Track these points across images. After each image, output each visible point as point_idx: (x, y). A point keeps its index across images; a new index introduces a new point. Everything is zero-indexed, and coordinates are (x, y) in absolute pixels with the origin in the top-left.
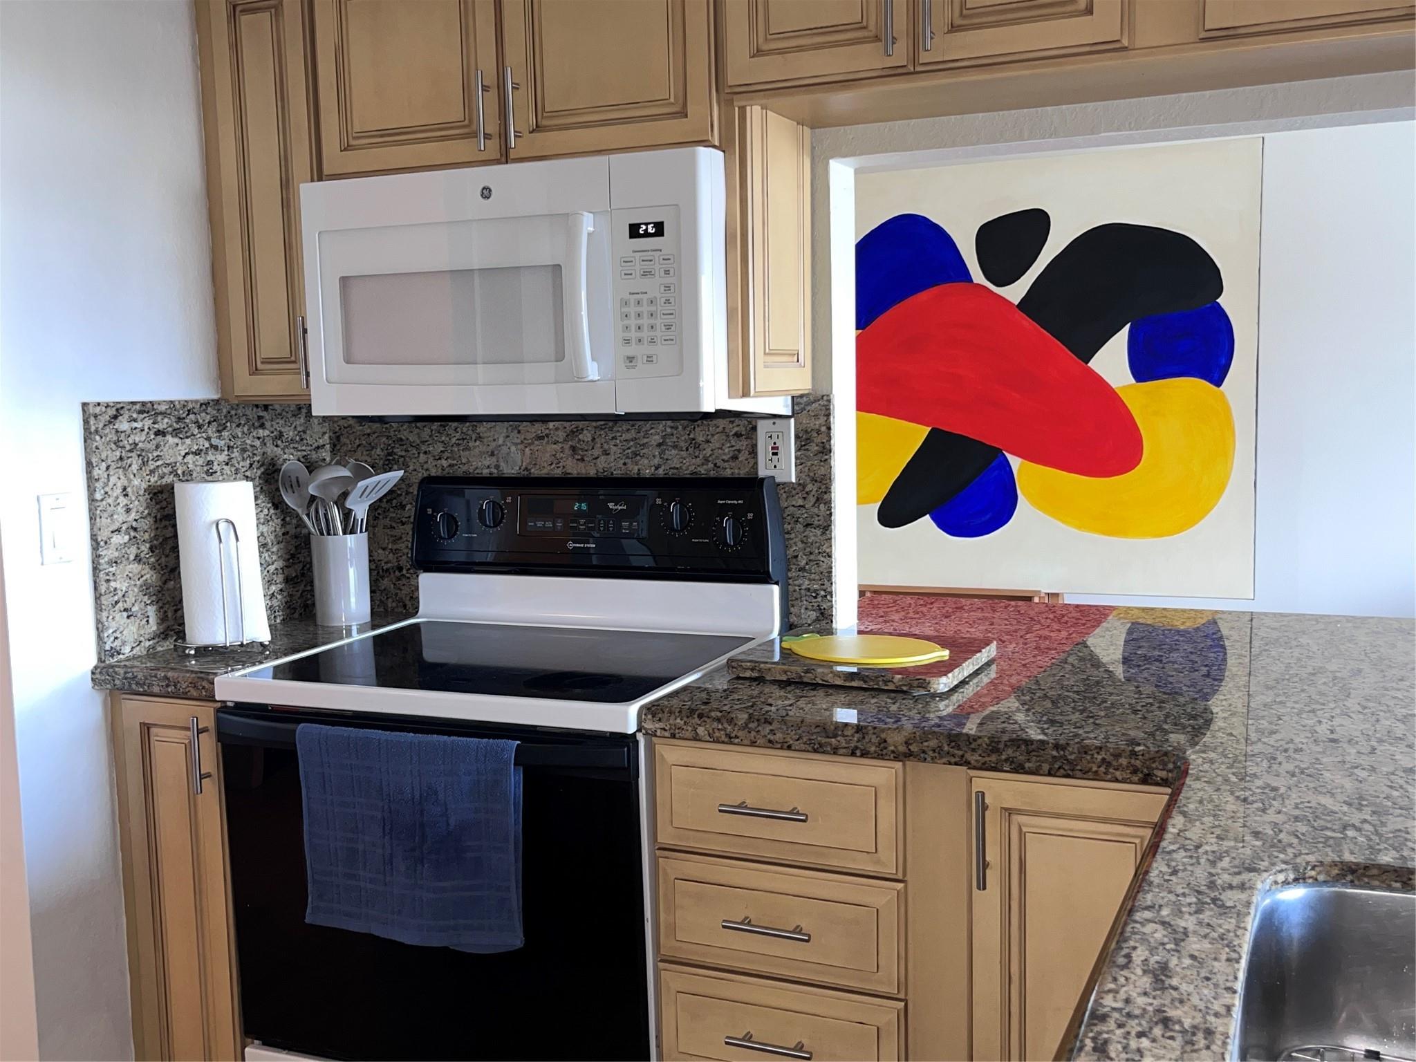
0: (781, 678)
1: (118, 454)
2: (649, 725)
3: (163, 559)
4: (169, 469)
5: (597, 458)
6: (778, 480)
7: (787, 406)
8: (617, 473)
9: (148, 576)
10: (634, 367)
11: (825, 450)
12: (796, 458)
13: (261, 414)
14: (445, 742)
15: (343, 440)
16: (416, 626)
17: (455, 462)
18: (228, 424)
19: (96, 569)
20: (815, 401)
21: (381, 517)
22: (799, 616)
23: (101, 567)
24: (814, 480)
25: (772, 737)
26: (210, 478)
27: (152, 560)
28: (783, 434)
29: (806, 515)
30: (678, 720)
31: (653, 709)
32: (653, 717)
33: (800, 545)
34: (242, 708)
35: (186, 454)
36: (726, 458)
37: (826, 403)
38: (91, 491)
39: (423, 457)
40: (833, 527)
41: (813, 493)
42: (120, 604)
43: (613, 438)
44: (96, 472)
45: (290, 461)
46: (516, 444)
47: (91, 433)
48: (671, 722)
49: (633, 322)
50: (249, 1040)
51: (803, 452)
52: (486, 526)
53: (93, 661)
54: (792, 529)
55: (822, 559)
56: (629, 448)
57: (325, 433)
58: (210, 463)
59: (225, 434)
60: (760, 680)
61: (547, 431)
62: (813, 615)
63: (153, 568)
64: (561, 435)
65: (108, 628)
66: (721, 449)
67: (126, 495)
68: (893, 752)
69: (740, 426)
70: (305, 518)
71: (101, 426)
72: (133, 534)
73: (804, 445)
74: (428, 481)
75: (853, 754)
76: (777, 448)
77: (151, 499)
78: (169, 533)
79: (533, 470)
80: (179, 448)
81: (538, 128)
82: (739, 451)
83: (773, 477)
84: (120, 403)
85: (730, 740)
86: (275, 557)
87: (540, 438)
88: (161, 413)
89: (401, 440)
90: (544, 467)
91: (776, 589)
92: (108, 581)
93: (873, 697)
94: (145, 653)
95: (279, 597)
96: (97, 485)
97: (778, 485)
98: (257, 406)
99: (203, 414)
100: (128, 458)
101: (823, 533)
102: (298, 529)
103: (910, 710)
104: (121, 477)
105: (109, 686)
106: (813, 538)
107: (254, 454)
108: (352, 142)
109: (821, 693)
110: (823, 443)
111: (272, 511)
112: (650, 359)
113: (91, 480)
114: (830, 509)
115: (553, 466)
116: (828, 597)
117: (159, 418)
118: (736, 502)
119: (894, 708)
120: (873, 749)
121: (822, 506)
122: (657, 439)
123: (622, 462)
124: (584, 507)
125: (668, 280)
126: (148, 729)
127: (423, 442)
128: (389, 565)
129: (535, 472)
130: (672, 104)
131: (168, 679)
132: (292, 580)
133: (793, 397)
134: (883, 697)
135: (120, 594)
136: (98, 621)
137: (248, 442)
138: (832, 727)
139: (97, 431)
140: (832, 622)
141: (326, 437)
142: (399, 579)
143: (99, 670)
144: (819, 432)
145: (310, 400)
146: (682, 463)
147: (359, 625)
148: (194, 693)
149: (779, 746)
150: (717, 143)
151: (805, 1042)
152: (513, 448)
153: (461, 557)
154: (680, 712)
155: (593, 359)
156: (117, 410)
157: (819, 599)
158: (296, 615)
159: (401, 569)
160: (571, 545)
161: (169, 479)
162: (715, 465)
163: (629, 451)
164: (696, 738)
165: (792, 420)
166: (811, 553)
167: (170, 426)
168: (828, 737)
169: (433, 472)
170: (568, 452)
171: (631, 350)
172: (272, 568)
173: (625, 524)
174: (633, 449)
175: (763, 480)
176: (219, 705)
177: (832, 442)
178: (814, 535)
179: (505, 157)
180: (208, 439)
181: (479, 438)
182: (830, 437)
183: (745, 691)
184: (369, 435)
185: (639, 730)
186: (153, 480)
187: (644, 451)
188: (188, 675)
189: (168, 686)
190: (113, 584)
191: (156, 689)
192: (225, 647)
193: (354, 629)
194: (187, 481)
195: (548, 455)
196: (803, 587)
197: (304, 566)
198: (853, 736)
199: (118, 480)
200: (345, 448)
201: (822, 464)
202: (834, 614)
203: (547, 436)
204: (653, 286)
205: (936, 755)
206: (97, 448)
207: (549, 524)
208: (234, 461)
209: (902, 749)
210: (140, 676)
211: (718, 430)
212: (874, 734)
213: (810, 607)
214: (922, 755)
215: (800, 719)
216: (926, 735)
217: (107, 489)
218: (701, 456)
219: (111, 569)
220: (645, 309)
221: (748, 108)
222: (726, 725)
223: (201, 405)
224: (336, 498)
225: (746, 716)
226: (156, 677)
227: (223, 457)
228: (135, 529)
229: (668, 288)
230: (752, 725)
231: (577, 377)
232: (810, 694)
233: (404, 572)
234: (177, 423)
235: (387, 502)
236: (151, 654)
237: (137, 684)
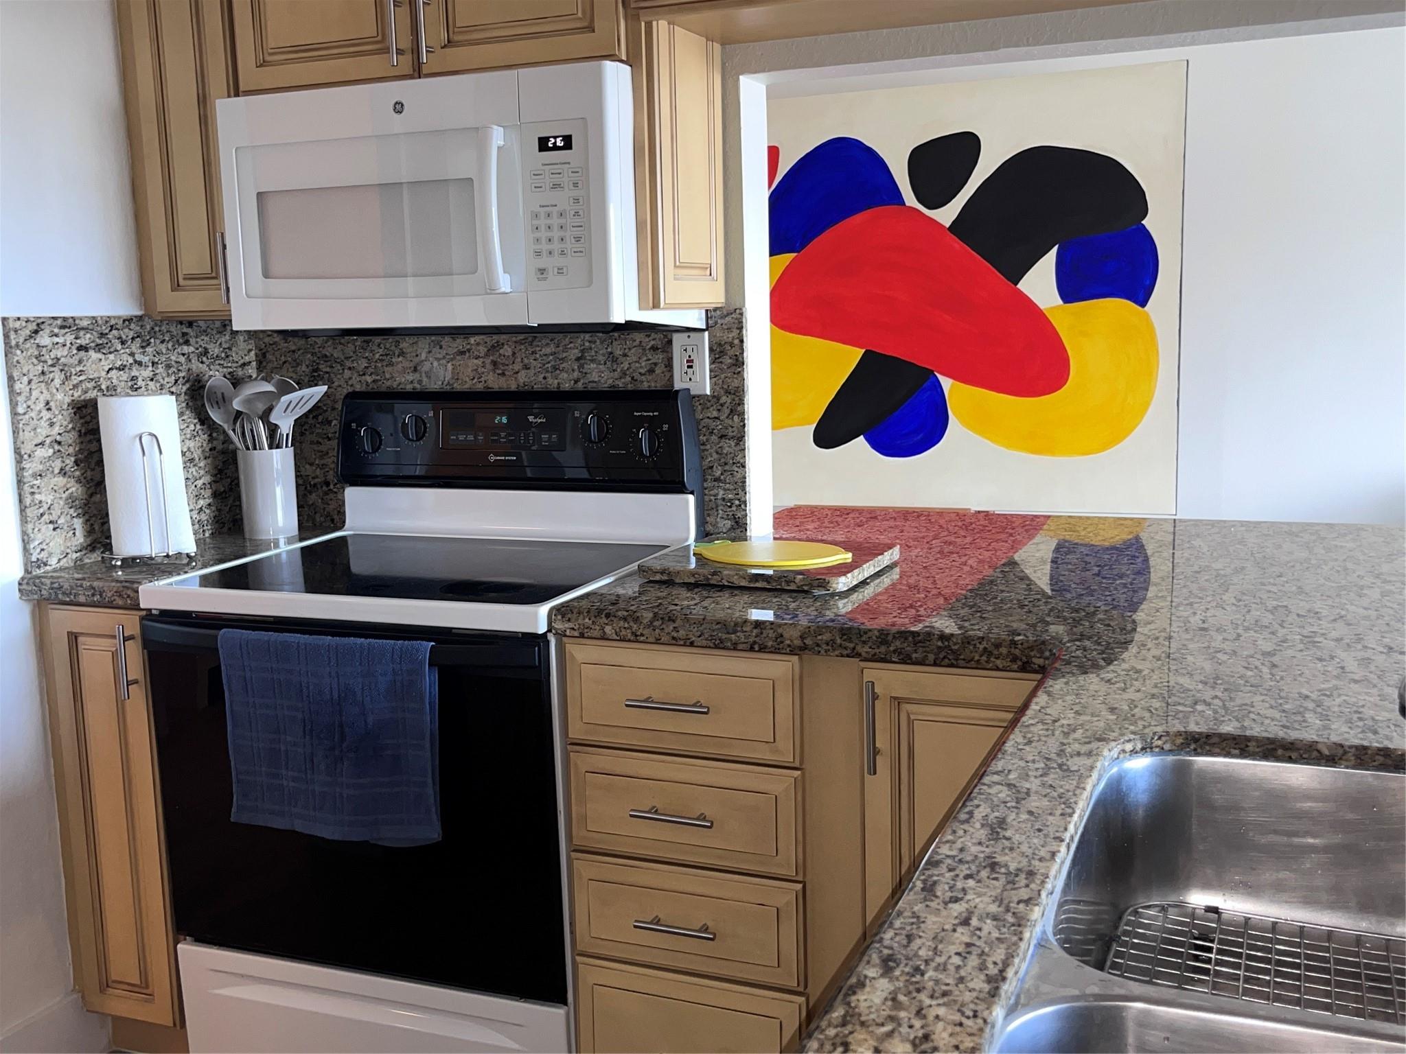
0: (689, 581)
1: (40, 368)
2: (558, 625)
3: (89, 473)
4: (93, 384)
5: (517, 373)
6: (692, 393)
7: (700, 319)
8: (537, 387)
9: (74, 489)
10: (545, 279)
11: (739, 363)
12: (711, 371)
13: (185, 330)
14: (361, 643)
15: (269, 356)
16: (343, 539)
17: (379, 378)
18: (152, 340)
19: (20, 482)
20: (728, 315)
21: (307, 433)
22: (714, 526)
23: (25, 480)
24: (728, 392)
25: (675, 635)
26: (135, 393)
27: (78, 473)
28: (698, 347)
29: (720, 427)
30: (587, 620)
31: (563, 609)
32: (562, 617)
33: (715, 456)
34: (168, 616)
35: (110, 369)
36: (643, 371)
37: (739, 316)
38: (13, 405)
39: (347, 373)
40: (746, 438)
41: (726, 405)
42: (46, 517)
43: (533, 353)
44: (18, 386)
45: (216, 378)
46: (438, 359)
47: (11, 347)
48: (580, 621)
49: (544, 234)
50: (182, 937)
51: (717, 365)
52: (409, 440)
53: (19, 573)
54: (707, 440)
55: (736, 469)
56: (549, 363)
57: (250, 350)
58: (134, 378)
59: (149, 350)
60: (669, 583)
61: (468, 347)
62: (729, 523)
63: (79, 481)
64: (482, 350)
65: (33, 540)
66: (638, 362)
67: (49, 409)
68: (789, 646)
69: (656, 339)
70: (231, 433)
71: (21, 340)
72: (57, 447)
73: (718, 358)
74: (353, 395)
75: (752, 649)
76: (692, 361)
77: (75, 413)
78: (93, 447)
79: (455, 385)
80: (103, 363)
81: (450, 43)
82: (656, 364)
83: (689, 389)
84: (40, 318)
85: (636, 638)
86: (202, 472)
87: (463, 353)
88: (83, 329)
89: (326, 356)
90: (466, 382)
91: (691, 499)
92: (33, 493)
93: (776, 597)
94: (72, 564)
95: (208, 511)
96: (19, 399)
97: (694, 397)
98: (181, 323)
99: (126, 330)
100: (51, 372)
101: (737, 444)
102: (225, 445)
103: (808, 607)
104: (44, 391)
105: (36, 597)
106: (727, 449)
107: (179, 370)
108: (268, 58)
109: (726, 594)
110: (736, 355)
111: (198, 427)
112: (560, 271)
113: (12, 393)
114: (743, 420)
115: (476, 380)
116: (743, 506)
117: (82, 333)
118: (651, 414)
119: (793, 605)
120: (770, 644)
121: (736, 417)
122: (575, 353)
123: (542, 376)
124: (504, 420)
125: (576, 193)
126: (76, 638)
127: (347, 358)
128: (316, 480)
129: (458, 387)
130: (580, 19)
131: (94, 588)
132: (221, 494)
133: (707, 311)
134: (785, 596)
135: (45, 507)
136: (24, 533)
137: (173, 358)
138: (732, 624)
139: (17, 346)
140: (746, 530)
141: (253, 352)
142: (326, 493)
143: (25, 581)
144: (732, 345)
145: (231, 315)
146: (601, 376)
147: (288, 538)
148: (120, 602)
149: (682, 643)
150: (624, 58)
151: (710, 924)
152: (435, 364)
153: (389, 471)
154: (588, 612)
155: (505, 272)
156: (38, 325)
157: (734, 508)
158: (225, 529)
159: (327, 484)
160: (492, 458)
161: (92, 394)
162: (633, 378)
163: (549, 365)
164: (604, 637)
165: (707, 333)
166: (726, 464)
167: (93, 342)
168: (728, 633)
169: (358, 388)
170: (489, 366)
171: (544, 262)
172: (199, 483)
173: (545, 437)
174: (553, 363)
175: (677, 392)
176: (144, 613)
177: (745, 354)
178: (728, 446)
179: (417, 72)
180: (132, 354)
181: (402, 354)
182: (743, 350)
183: (654, 593)
184: (294, 351)
185: (549, 631)
186: (76, 395)
187: (563, 365)
188: (114, 584)
189: (93, 595)
190: (37, 497)
191: (82, 599)
192: (151, 558)
193: (282, 542)
194: (112, 395)
195: (470, 370)
196: (720, 497)
197: (232, 481)
198: (752, 631)
199: (40, 394)
200: (270, 365)
201: (735, 376)
202: (748, 522)
203: (469, 350)
204: (562, 199)
205: (829, 647)
206: (18, 362)
207: (471, 438)
208: (159, 377)
209: (798, 642)
210: (66, 586)
211: (635, 344)
212: (772, 629)
213: (725, 517)
214: (816, 648)
215: (702, 617)
216: (820, 630)
217: (29, 403)
218: (619, 370)
219: (35, 482)
220: (555, 221)
221: (654, 23)
222: (632, 624)
223: (124, 321)
224: (260, 413)
225: (651, 615)
226: (81, 586)
227: (147, 373)
228: (59, 443)
229: (577, 200)
230: (656, 623)
231: (490, 290)
232: (714, 595)
233: (332, 487)
234: (100, 338)
235: (313, 418)
236: (79, 566)
237: (64, 593)
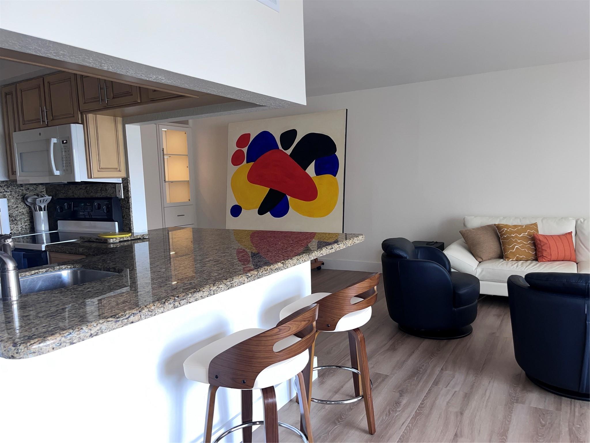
7: (121, 181)
8: (94, 197)
10: (65, 172)
12: (123, 193)
15: (48, 190)
18: (11, 186)
20: (126, 179)
24: (126, 198)
28: (121, 187)
29: (126, 206)
33: (125, 213)
36: (111, 193)
41: (126, 201)
54: (124, 209)
55: (130, 216)
57: (44, 188)
58: (4, 195)
59: (9, 188)
62: (128, 229)
69: (114, 186)
73: (125, 190)
74: (58, 199)
76: (120, 191)
81: (52, 120)
82: (114, 191)
87: (81, 189)
99: (2, 184)
101: (129, 210)
106: (127, 211)
107: (19, 193)
108: (25, 123)
112: (67, 170)
114: (130, 204)
115: (83, 195)
118: (108, 203)
121: (128, 204)
122: (100, 189)
123: (95, 194)
124: (83, 204)
129: (81, 197)
130: (72, 114)
133: (121, 179)
137: (17, 190)
140: (132, 231)
144: (126, 187)
145: (17, 181)
146: (105, 194)
147: (45, 230)
150: (80, 123)
152: (76, 191)
155: (57, 170)
157: (129, 225)
165: (122, 184)
166: (127, 215)
170: (85, 192)
171: (64, 168)
175: (118, 198)
180: (4, 189)
181: (70, 189)
182: (128, 188)
184: (52, 188)
187: (98, 191)
196: (126, 223)
200: (48, 192)
201: (128, 194)
204: (66, 154)
207: (77, 209)
213: (128, 227)
218: (108, 192)
220: (66, 159)
221: (87, 115)
229: (69, 154)
233: (55, 220)
